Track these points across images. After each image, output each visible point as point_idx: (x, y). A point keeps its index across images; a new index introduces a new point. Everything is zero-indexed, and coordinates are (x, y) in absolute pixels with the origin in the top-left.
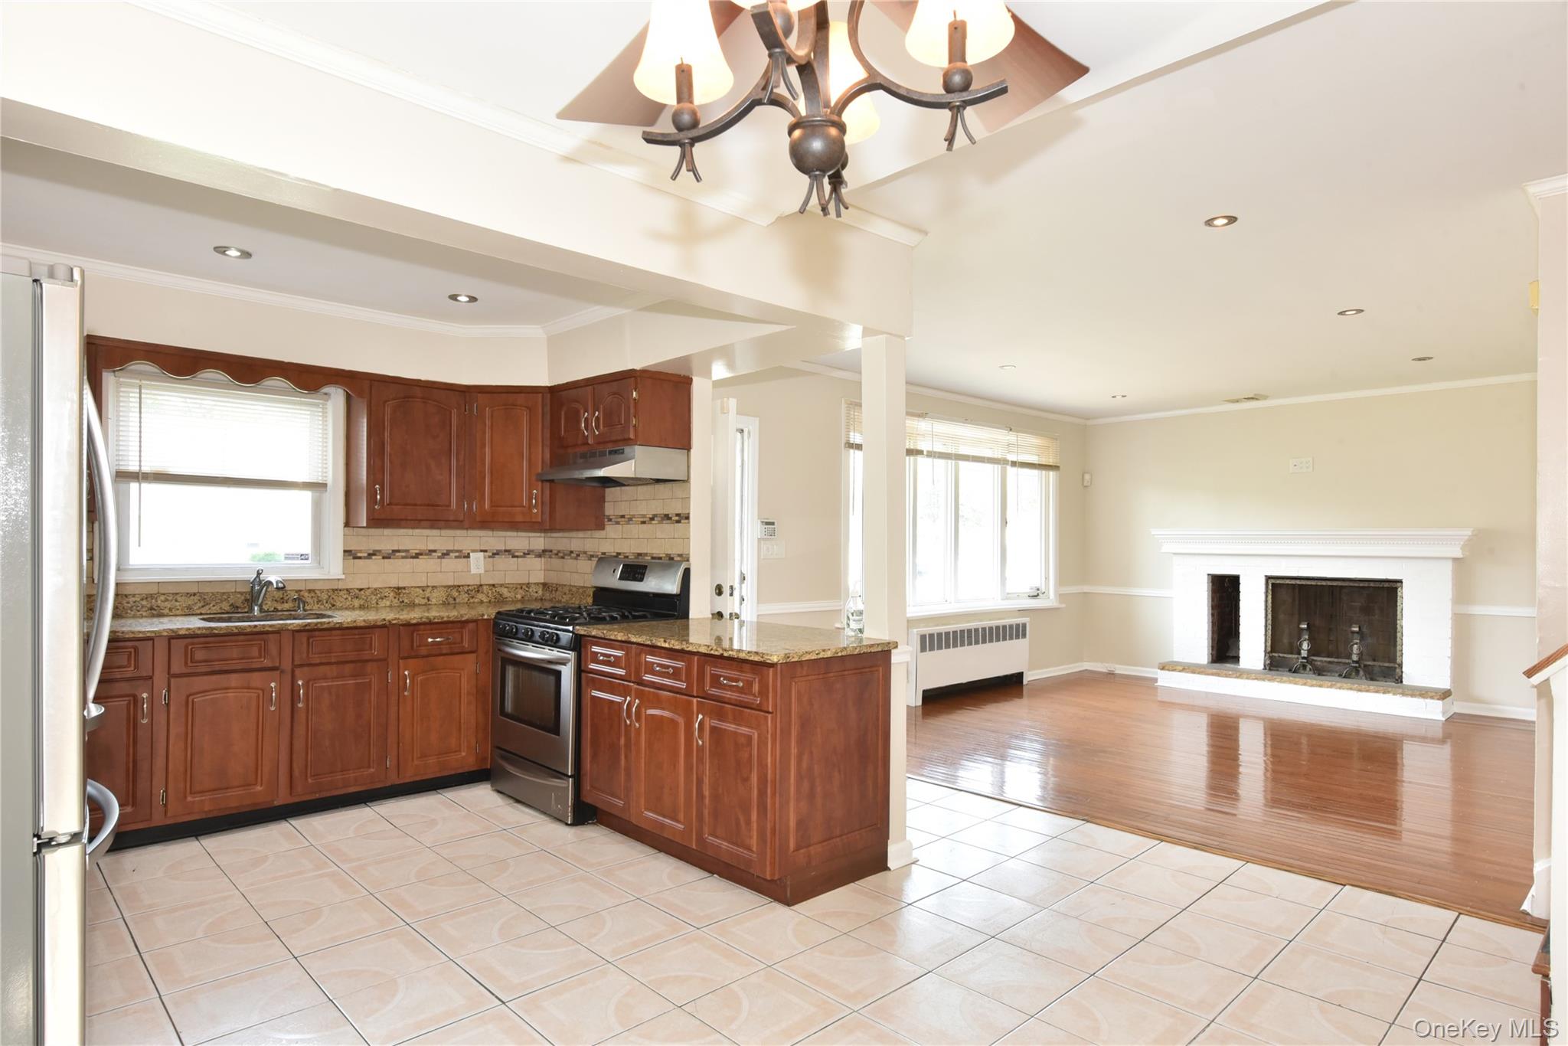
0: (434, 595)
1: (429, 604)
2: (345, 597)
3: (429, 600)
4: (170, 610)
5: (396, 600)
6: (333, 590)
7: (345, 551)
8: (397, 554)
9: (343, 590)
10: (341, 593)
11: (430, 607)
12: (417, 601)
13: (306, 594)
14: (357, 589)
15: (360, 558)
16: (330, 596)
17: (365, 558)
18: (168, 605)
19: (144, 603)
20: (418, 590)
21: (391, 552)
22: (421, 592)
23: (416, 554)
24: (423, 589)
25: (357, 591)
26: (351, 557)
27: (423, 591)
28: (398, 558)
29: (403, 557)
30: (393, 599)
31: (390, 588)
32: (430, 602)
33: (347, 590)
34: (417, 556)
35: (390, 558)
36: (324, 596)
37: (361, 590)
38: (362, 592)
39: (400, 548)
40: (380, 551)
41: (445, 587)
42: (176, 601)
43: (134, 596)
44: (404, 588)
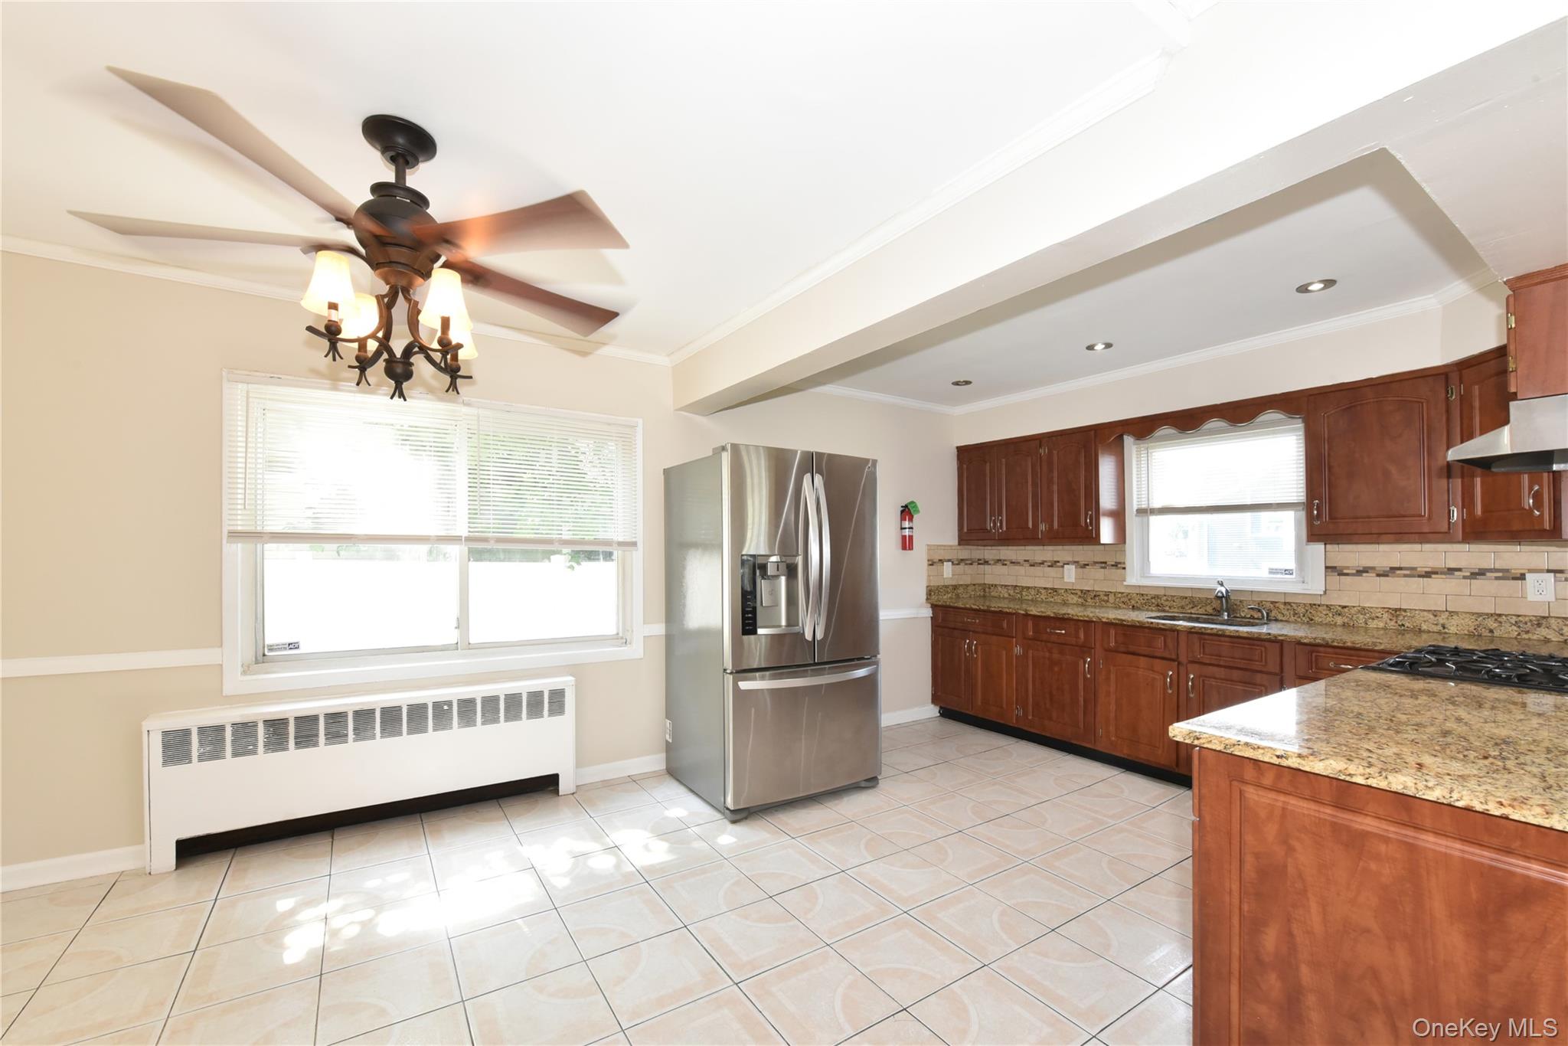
0: (1454, 622)
1: (1446, 633)
2: (1324, 612)
3: (1444, 628)
4: (1170, 607)
5: (1393, 623)
6: (1310, 604)
7: (1327, 568)
8: (1398, 572)
9: (1324, 605)
10: (1320, 608)
11: (1446, 636)
12: (1424, 627)
13: (1282, 606)
14: (1340, 606)
15: (1347, 574)
16: (1307, 611)
17: (1353, 575)
18: (1167, 603)
19: (1153, 601)
20: (1426, 614)
21: (1388, 569)
22: (1432, 617)
23: (1426, 572)
24: (1435, 613)
25: (1340, 608)
26: (1336, 574)
27: (1435, 616)
28: (1399, 576)
29: (1405, 576)
30: (1388, 621)
31: (1384, 608)
32: (1446, 630)
33: (1327, 606)
34: (1428, 575)
35: (1387, 576)
36: (1301, 610)
37: (1345, 607)
38: (1346, 610)
39: (1402, 566)
40: (1373, 568)
41: (1473, 614)
42: (1174, 601)
43: (1147, 595)
44: (1405, 610)
